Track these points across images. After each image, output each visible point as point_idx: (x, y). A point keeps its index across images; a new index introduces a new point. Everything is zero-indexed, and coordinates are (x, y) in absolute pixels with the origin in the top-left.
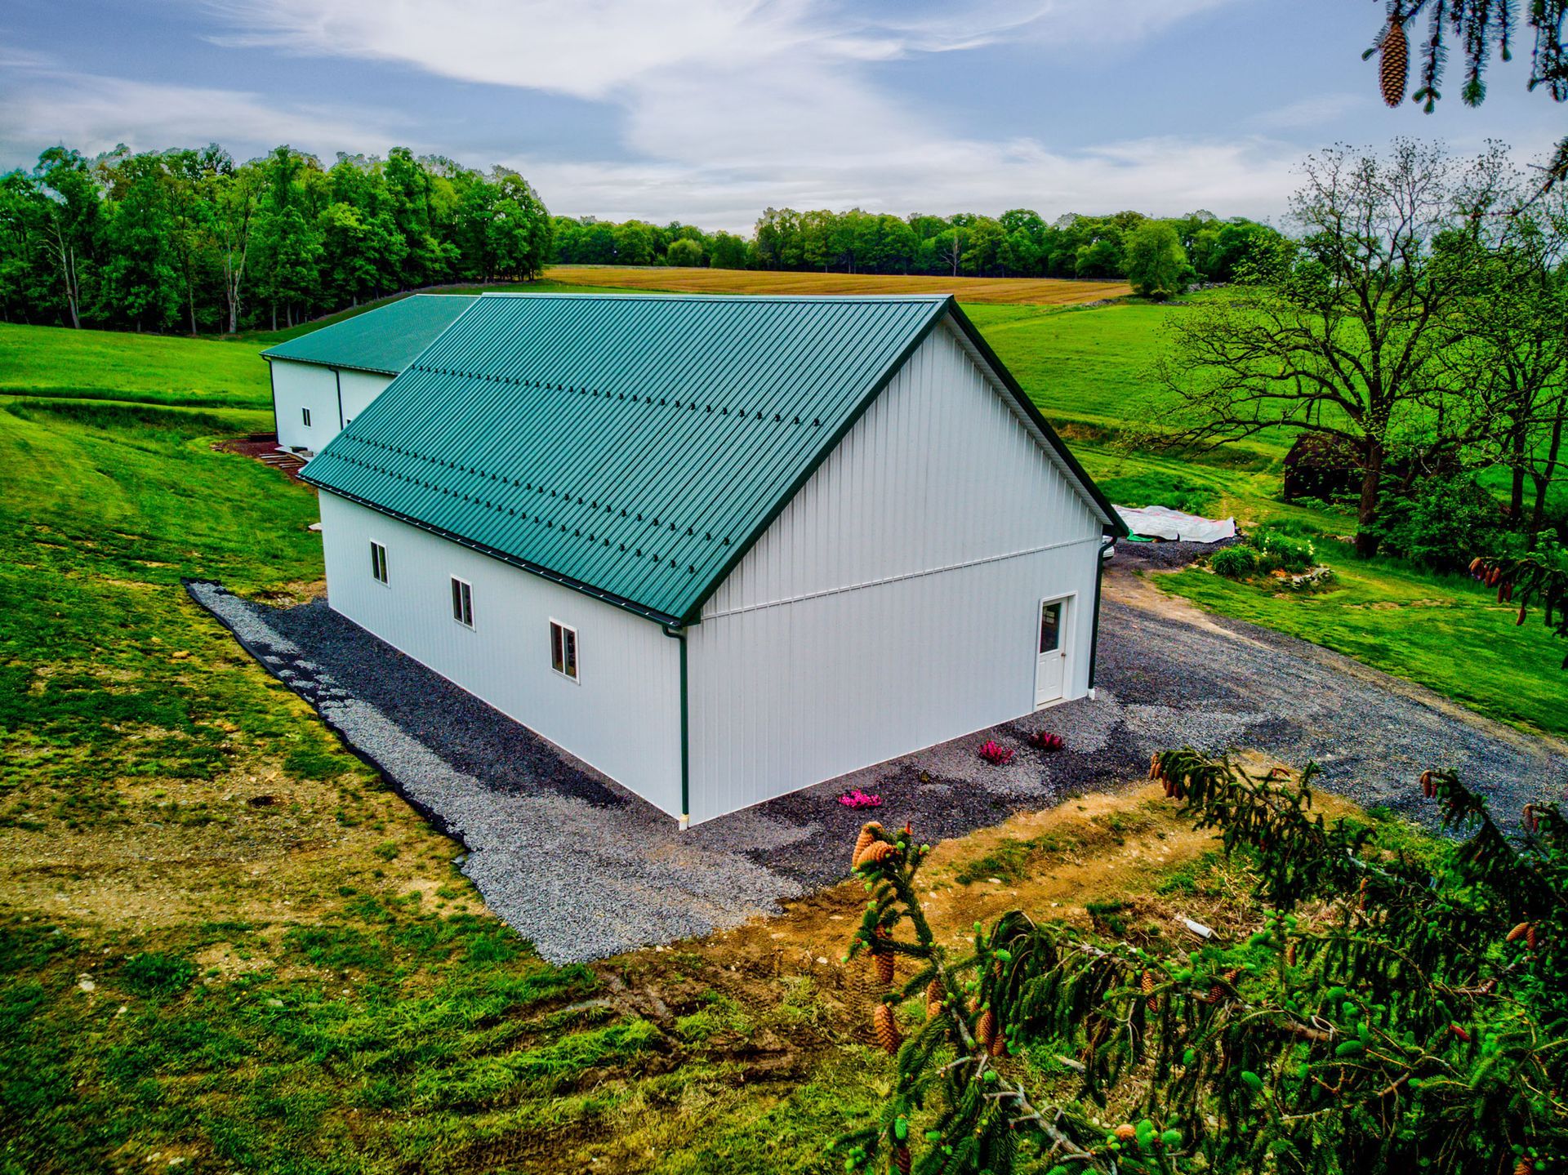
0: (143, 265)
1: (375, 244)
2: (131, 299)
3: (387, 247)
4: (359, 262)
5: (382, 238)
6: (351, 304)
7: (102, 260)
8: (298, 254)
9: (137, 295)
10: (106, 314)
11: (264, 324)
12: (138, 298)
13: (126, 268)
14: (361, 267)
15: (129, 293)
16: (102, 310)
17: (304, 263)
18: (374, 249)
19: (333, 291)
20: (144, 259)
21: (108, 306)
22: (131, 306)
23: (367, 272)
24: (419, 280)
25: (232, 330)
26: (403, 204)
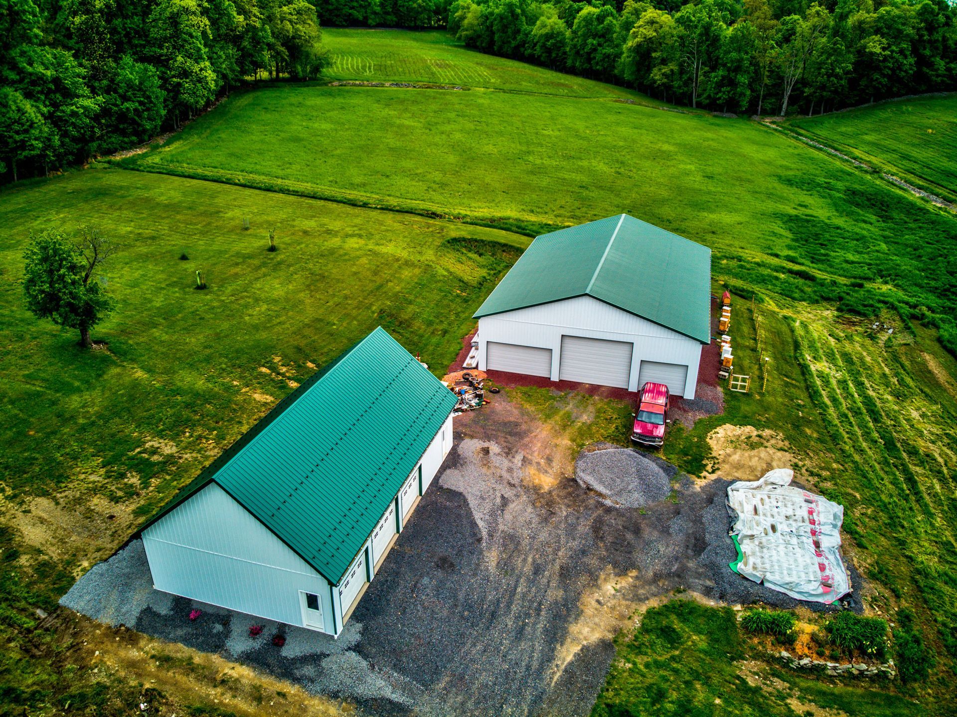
0: (732, 75)
1: (890, 65)
2: (720, 95)
3: (900, 67)
4: (876, 76)
5: (897, 61)
6: (868, 101)
7: (713, 69)
8: (833, 70)
9: (724, 93)
10: (708, 101)
11: (804, 112)
12: (724, 95)
13: (722, 76)
14: (877, 79)
15: (720, 92)
16: (706, 99)
17: (837, 76)
18: (889, 68)
19: (855, 92)
20: (733, 71)
21: (709, 97)
22: (719, 98)
23: (880, 83)
24: (924, 88)
25: (782, 114)
26: (921, 36)
